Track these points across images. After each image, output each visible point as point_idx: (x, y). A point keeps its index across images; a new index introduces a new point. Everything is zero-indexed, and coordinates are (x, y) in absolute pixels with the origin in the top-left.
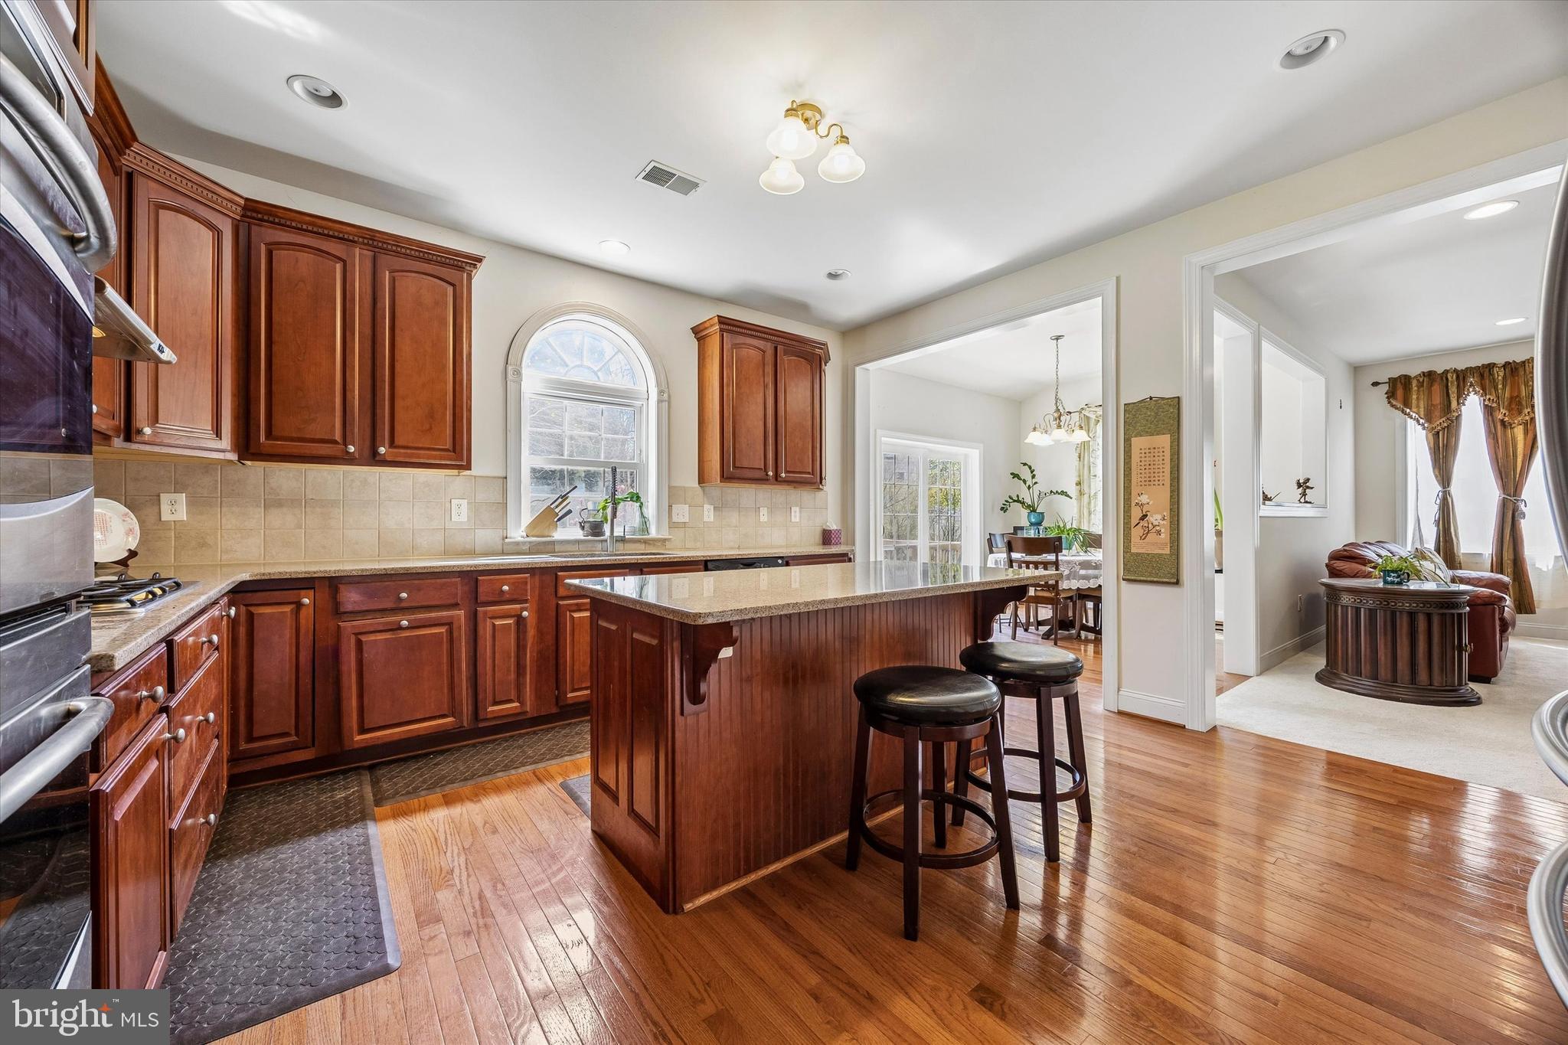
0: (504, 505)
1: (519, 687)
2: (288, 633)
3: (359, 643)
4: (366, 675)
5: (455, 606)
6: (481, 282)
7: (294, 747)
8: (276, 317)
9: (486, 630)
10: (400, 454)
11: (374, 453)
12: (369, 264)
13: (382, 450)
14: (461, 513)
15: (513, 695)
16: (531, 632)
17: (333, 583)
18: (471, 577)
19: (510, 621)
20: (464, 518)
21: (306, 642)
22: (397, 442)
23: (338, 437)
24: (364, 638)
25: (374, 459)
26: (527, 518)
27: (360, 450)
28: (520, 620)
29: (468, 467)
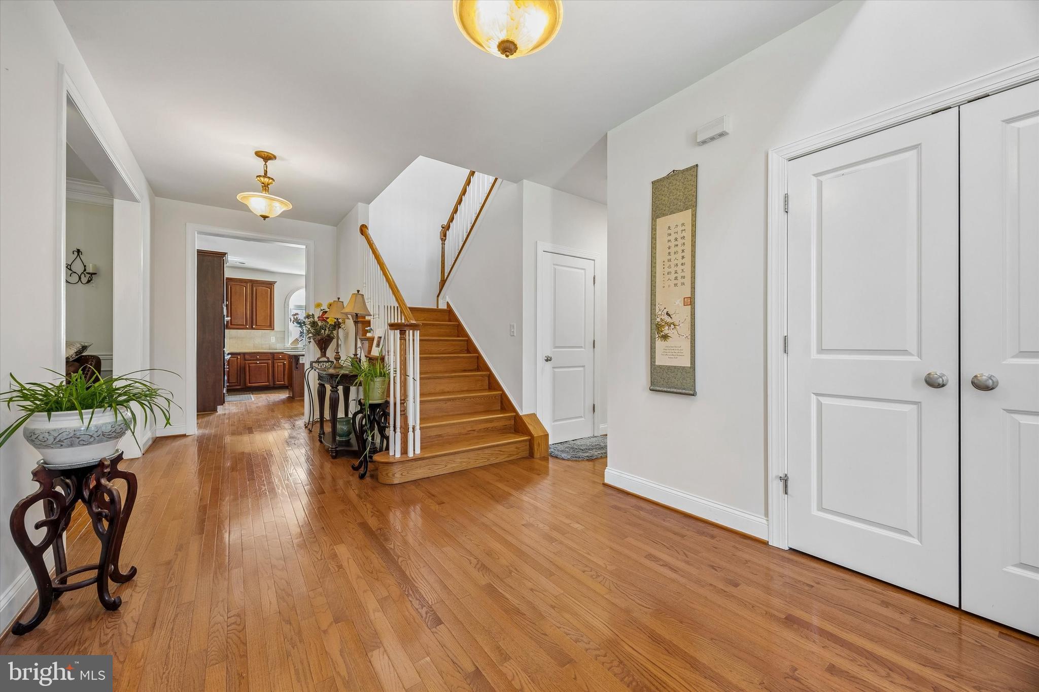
0: (284, 338)
1: (284, 379)
2: (236, 363)
3: (249, 366)
4: (251, 372)
5: (269, 360)
6: (276, 288)
7: (236, 386)
8: (232, 300)
9: (276, 365)
10: (258, 327)
11: (252, 327)
12: (251, 286)
13: (254, 327)
14: (273, 340)
15: (282, 380)
16: (287, 367)
17: (244, 354)
18: (273, 354)
19: (282, 364)
20: (274, 341)
21: (239, 366)
22: (257, 324)
23: (245, 324)
24: (250, 365)
25: (252, 328)
26: (290, 342)
27: (249, 326)
28: (284, 364)
29: (274, 329)
